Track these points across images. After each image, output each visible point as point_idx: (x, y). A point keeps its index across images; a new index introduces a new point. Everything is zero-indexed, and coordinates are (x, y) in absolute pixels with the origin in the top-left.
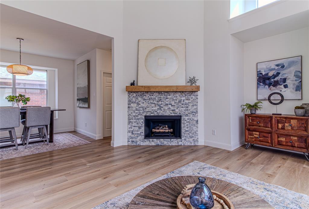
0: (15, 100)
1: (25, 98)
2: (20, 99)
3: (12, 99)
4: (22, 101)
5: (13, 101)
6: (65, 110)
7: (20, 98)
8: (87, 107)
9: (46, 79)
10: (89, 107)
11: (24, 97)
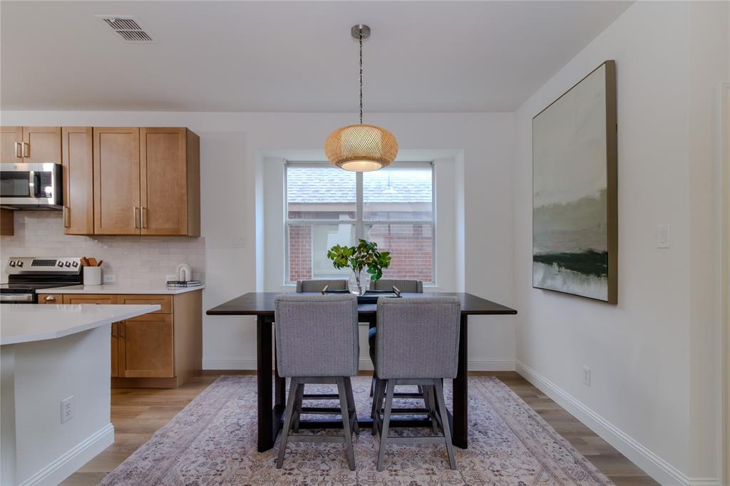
0: (349, 263)
1: (376, 255)
2: (363, 257)
3: (343, 257)
4: (369, 264)
5: (343, 266)
6: (515, 312)
7: (362, 254)
8: (607, 300)
9: (431, 198)
10: (613, 299)
11: (373, 250)
